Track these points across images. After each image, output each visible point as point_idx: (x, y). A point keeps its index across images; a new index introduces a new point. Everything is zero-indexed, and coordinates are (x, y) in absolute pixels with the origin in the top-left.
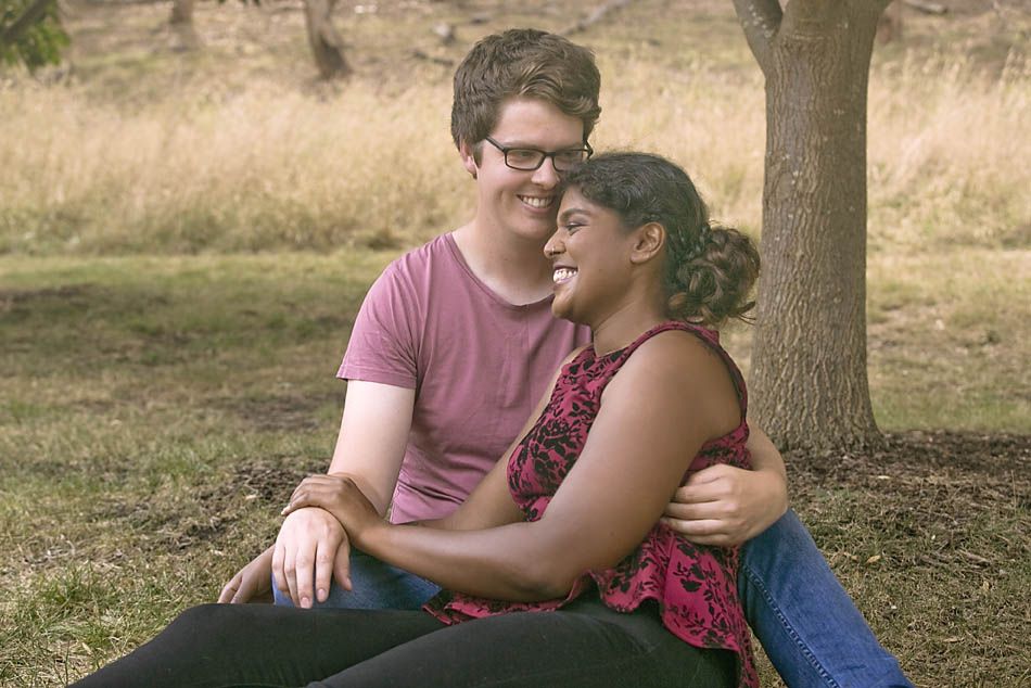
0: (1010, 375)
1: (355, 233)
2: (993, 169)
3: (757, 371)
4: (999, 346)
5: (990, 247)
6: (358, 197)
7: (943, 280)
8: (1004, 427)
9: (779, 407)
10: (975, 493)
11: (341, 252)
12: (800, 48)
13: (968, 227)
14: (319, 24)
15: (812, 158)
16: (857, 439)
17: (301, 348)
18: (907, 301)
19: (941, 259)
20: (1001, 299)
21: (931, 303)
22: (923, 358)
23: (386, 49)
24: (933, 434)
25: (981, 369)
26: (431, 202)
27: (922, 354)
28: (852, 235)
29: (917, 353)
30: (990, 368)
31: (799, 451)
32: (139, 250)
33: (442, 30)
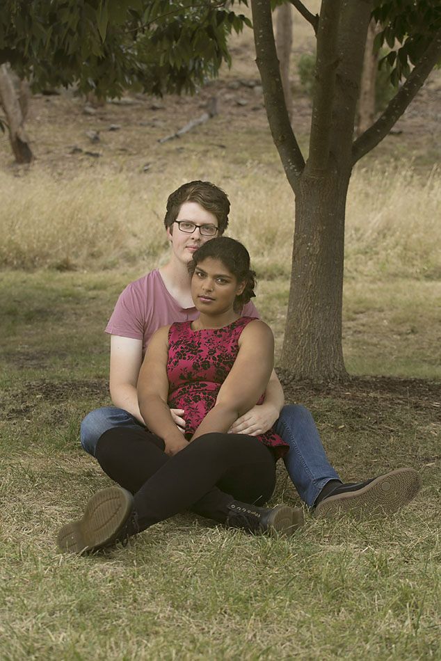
0: (421, 351)
1: (48, 261)
2: (421, 234)
3: (288, 341)
4: (417, 335)
5: (418, 279)
6: (50, 239)
7: (389, 298)
8: (413, 375)
9: (298, 359)
10: (391, 401)
11: (41, 272)
12: (313, 183)
13: (406, 267)
15: (317, 237)
16: (336, 375)
17: (29, 326)
18: (368, 309)
19: (391, 286)
20: (420, 309)
21: (381, 310)
22: (375, 340)
23: (56, 145)
24: (375, 377)
25: (405, 347)
26: (93, 244)
27: (375, 338)
29: (372, 338)
30: (411, 347)
31: (307, 381)
33: (91, 133)
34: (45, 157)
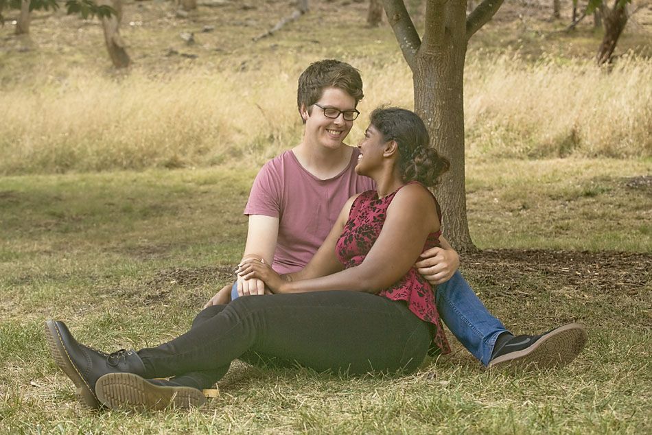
0: (535, 225)
1: (156, 159)
2: (522, 115)
4: (529, 210)
5: (522, 159)
6: (158, 138)
7: (496, 177)
8: (534, 246)
10: (521, 269)
11: (150, 170)
12: (430, 58)
13: (509, 148)
14: (111, 34)
15: (437, 111)
17: (146, 222)
18: (478, 189)
19: (496, 166)
20: (529, 186)
21: (490, 189)
22: (488, 218)
23: (151, 48)
24: (497, 250)
25: (519, 222)
26: (198, 141)
27: (488, 216)
28: (457, 149)
29: (485, 215)
30: (524, 222)
32: (30, 172)
33: (186, 36)
34: (142, 61)
